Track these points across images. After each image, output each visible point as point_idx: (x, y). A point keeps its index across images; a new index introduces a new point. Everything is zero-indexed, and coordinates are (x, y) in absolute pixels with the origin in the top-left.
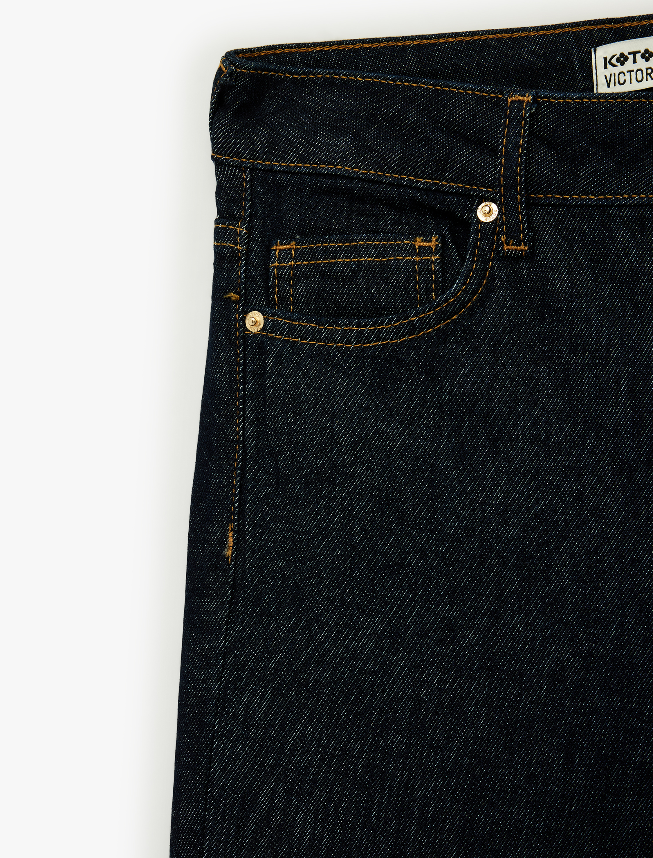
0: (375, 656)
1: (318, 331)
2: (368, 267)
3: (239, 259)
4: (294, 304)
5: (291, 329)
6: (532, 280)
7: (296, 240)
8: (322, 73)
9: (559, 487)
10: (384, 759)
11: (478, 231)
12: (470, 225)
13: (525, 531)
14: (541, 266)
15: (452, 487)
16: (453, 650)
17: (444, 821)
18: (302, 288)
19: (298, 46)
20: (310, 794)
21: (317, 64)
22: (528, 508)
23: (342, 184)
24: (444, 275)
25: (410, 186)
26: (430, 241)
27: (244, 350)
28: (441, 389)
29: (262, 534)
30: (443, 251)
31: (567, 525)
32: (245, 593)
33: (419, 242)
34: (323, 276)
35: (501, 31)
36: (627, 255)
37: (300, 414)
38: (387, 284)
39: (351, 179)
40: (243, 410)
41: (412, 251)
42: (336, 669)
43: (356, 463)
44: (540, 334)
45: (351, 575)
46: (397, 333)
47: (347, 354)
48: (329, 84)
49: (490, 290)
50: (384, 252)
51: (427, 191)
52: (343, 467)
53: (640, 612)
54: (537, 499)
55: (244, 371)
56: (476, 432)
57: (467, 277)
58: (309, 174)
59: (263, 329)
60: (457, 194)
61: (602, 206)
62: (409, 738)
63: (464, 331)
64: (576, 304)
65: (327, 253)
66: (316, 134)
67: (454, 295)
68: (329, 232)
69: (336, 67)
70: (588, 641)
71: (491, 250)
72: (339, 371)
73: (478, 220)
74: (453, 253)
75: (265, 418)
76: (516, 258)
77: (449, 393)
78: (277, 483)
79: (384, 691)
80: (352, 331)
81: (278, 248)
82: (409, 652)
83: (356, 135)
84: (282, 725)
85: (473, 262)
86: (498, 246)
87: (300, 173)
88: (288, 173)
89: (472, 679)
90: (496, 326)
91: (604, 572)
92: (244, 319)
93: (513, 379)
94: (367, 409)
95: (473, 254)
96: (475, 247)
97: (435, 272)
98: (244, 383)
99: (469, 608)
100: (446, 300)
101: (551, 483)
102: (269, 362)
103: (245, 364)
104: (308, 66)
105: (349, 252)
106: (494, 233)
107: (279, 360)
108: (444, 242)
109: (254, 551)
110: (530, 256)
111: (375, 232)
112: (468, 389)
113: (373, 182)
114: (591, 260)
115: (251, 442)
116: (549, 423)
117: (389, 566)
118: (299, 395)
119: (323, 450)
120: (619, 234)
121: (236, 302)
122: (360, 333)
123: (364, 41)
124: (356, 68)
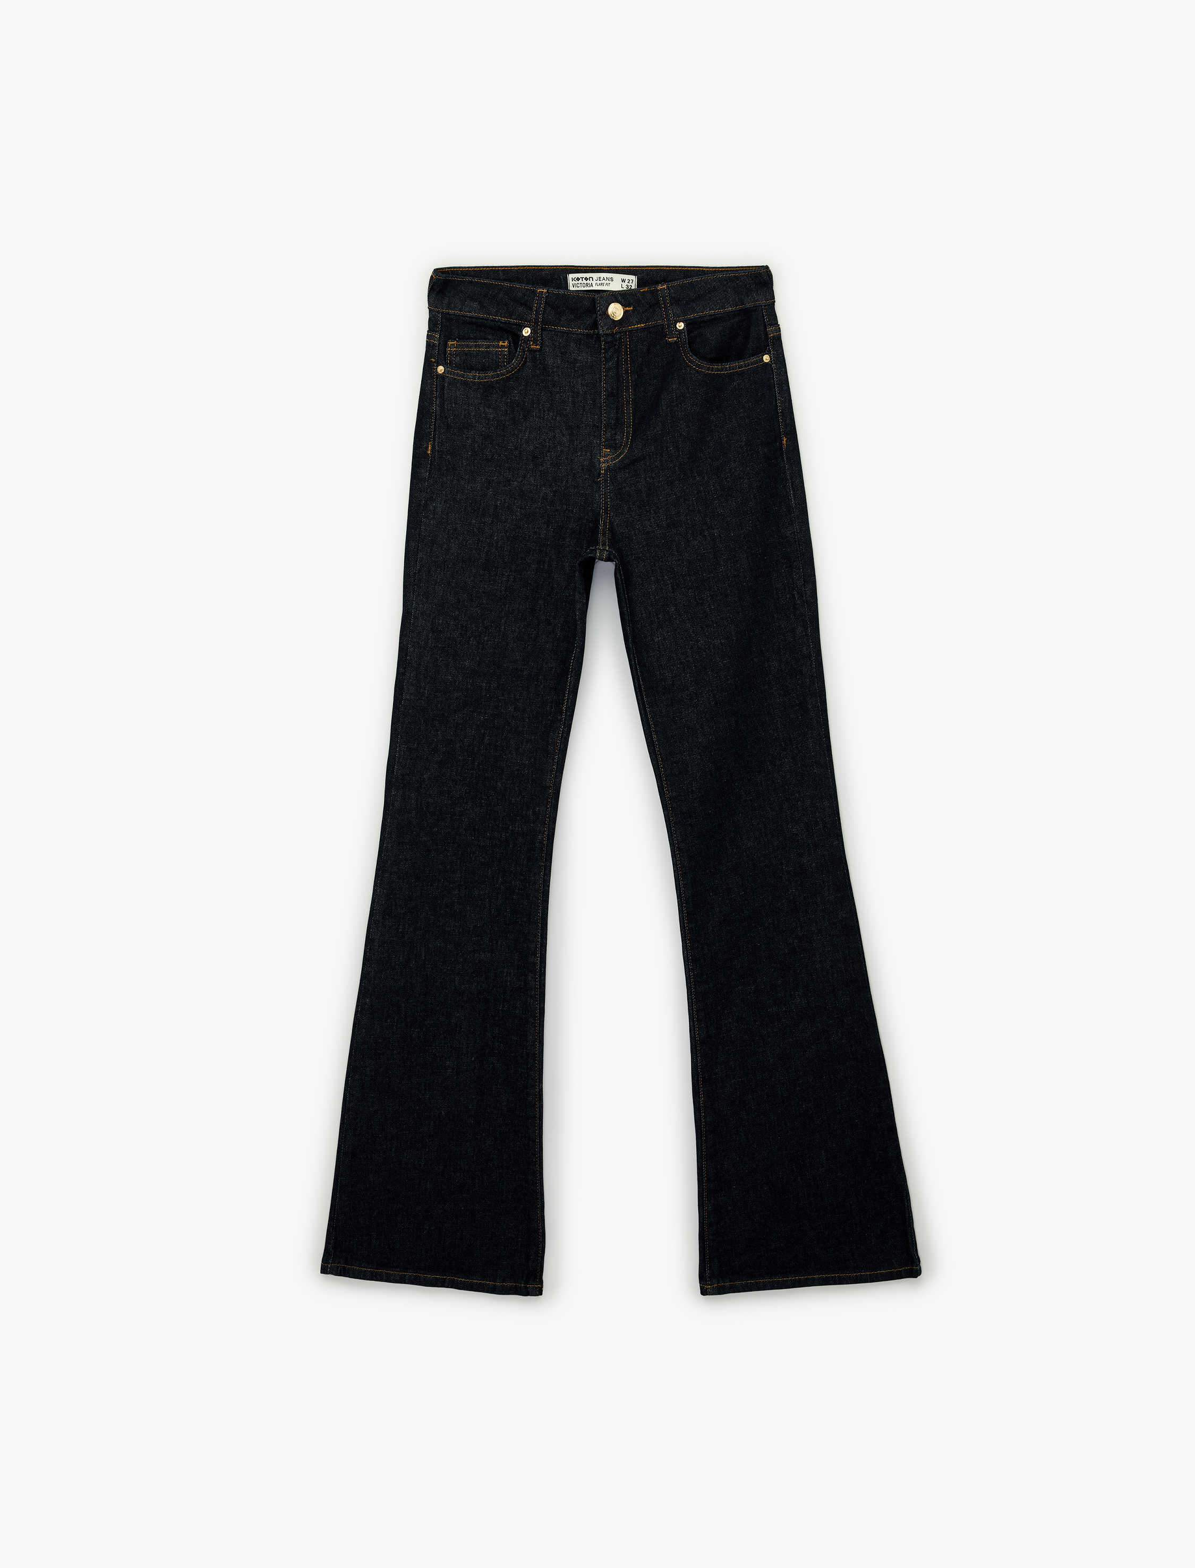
0: (482, 490)
1: (464, 375)
2: (482, 352)
3: (436, 346)
4: (455, 364)
5: (454, 373)
6: (540, 360)
7: (456, 340)
8: (468, 279)
9: (547, 434)
10: (483, 526)
11: (523, 339)
12: (520, 337)
13: (535, 448)
14: (544, 355)
15: (510, 432)
16: (509, 489)
17: (504, 547)
18: (458, 359)
19: (459, 267)
20: (457, 538)
21: (466, 275)
22: (536, 440)
23: (474, 320)
24: (509, 356)
25: (499, 321)
26: (505, 343)
27: (437, 380)
28: (507, 398)
29: (441, 446)
30: (509, 347)
31: (549, 446)
32: (435, 467)
33: (501, 343)
34: (466, 354)
35: (534, 266)
36: (573, 353)
37: (457, 404)
38: (489, 359)
39: (477, 318)
40: (436, 401)
41: (498, 347)
42: (467, 494)
43: (476, 422)
44: (542, 379)
45: (474, 462)
46: (493, 377)
47: (474, 383)
48: (471, 282)
49: (525, 362)
50: (488, 347)
51: (505, 323)
52: (472, 423)
53: (573, 477)
54: (540, 437)
55: (436, 387)
56: (519, 413)
57: (518, 357)
58: (462, 316)
59: (444, 373)
60: (516, 325)
61: (567, 333)
62: (493, 519)
63: (516, 378)
64: (555, 370)
65: (467, 346)
66: (466, 301)
67: (513, 364)
68: (468, 338)
69: (473, 276)
70: (556, 486)
71: (527, 347)
72: (471, 389)
73: (523, 336)
74: (513, 348)
75: (444, 404)
76: (535, 351)
77: (510, 399)
78: (448, 428)
79: (484, 502)
80: (476, 375)
81: (450, 343)
82: (494, 489)
83: (480, 302)
84: (447, 514)
85: (520, 352)
86: (529, 346)
87: (459, 315)
88: (454, 315)
89: (515, 499)
90: (527, 376)
91: (562, 463)
92: (437, 368)
93: (532, 395)
94: (481, 403)
95: (520, 349)
96: (521, 346)
97: (506, 355)
98: (436, 392)
99: (515, 474)
100: (510, 366)
101: (545, 432)
102: (446, 385)
103: (437, 385)
104: (463, 275)
105: (476, 346)
106: (528, 340)
107: (450, 384)
108: (510, 343)
109: (438, 452)
110: (540, 350)
111: (485, 339)
112: (517, 398)
113: (485, 319)
114: (561, 353)
115: (438, 413)
116: (544, 411)
117: (487, 459)
118: (457, 397)
119: (465, 417)
120: (572, 344)
121: (434, 362)
122: (479, 376)
123: (484, 267)
124: (481, 277)
